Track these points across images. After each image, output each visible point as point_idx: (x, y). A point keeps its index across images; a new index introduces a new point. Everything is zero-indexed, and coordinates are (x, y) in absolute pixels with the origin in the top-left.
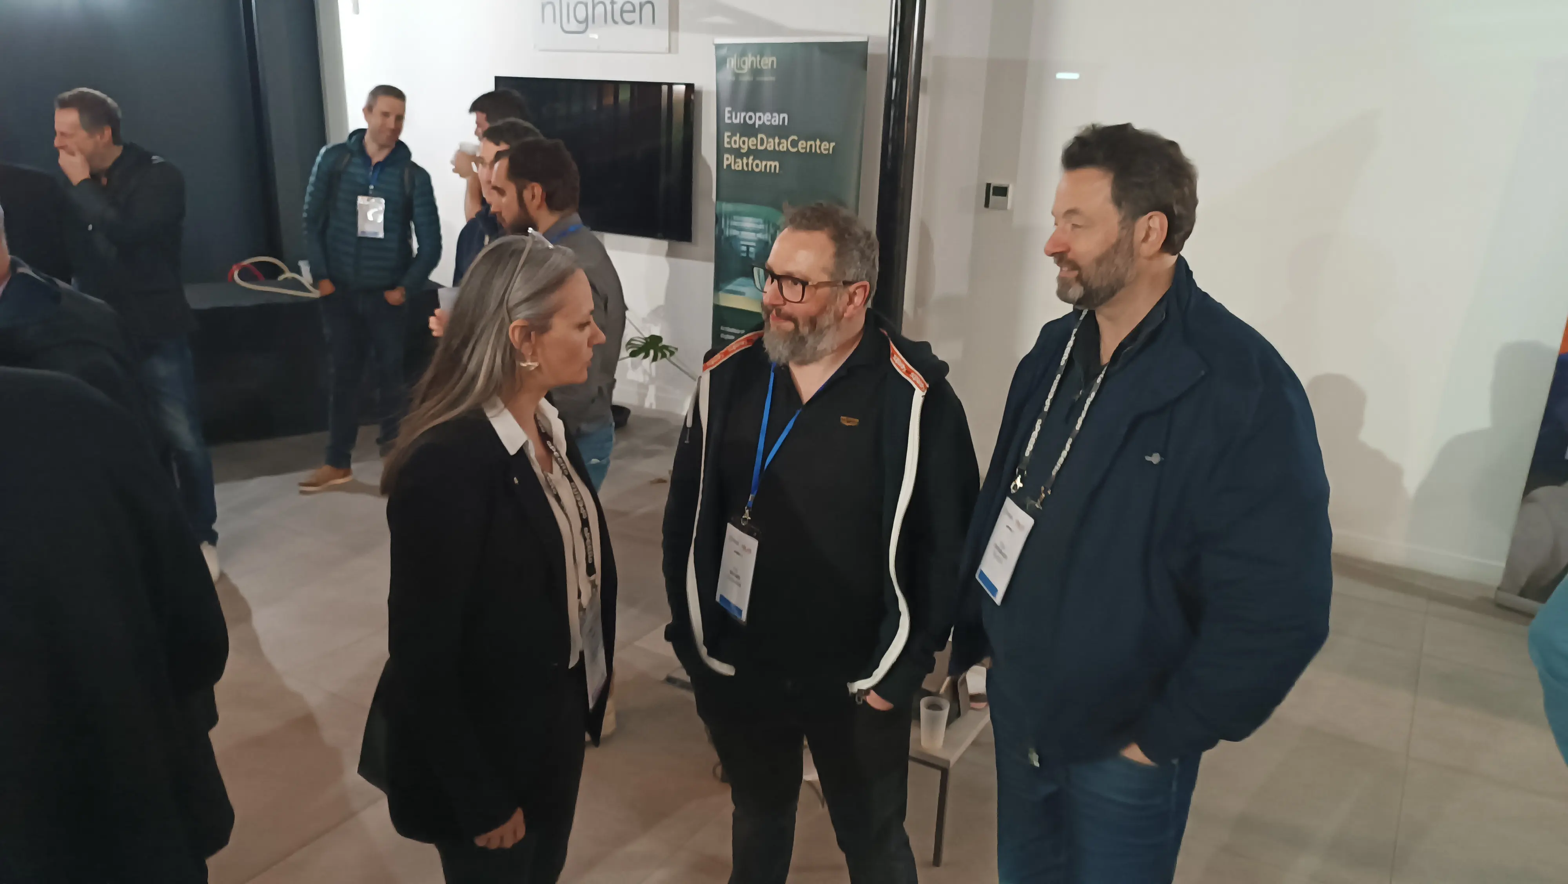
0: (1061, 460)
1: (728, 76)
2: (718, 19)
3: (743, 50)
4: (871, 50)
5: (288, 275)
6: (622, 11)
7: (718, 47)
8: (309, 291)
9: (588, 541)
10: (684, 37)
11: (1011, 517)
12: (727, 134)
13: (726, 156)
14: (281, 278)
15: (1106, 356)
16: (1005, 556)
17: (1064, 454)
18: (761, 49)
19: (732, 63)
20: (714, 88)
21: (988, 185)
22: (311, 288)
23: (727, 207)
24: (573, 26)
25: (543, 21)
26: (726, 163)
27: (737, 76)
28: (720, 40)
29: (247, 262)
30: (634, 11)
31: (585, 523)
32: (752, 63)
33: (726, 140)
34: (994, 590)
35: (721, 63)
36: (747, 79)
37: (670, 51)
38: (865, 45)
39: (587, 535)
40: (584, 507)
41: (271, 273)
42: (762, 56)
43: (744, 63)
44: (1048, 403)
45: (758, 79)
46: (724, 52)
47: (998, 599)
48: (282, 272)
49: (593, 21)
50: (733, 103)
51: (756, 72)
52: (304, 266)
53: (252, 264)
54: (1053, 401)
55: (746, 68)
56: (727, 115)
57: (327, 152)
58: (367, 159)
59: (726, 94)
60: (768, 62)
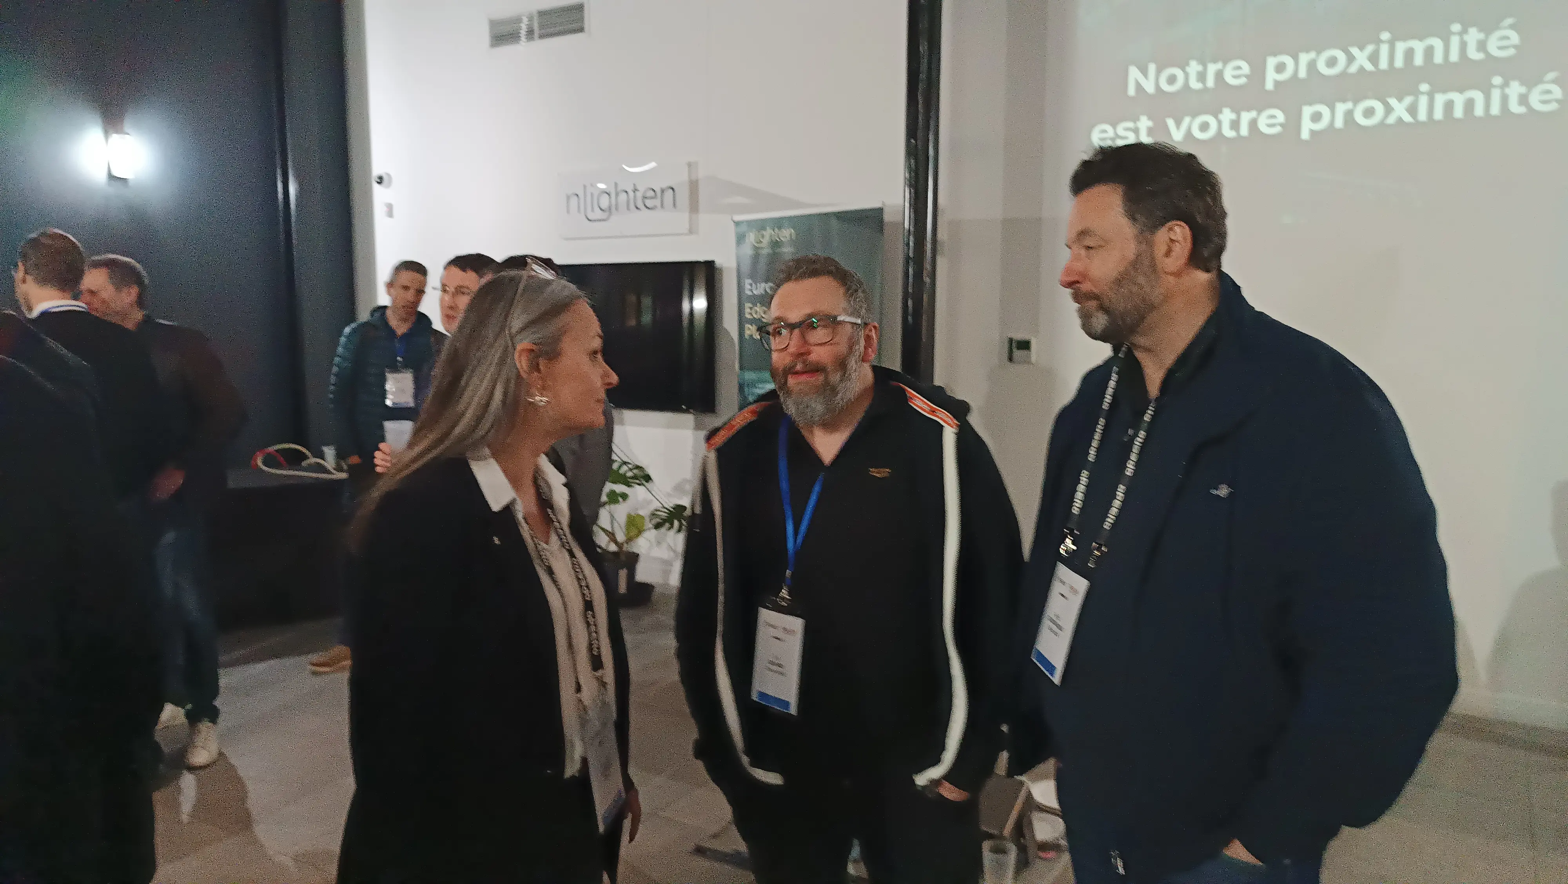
0: (1114, 511)
1: (747, 251)
2: (739, 200)
3: (760, 225)
4: (887, 218)
5: (313, 460)
6: (645, 197)
7: (737, 224)
8: (333, 474)
9: (593, 628)
10: (704, 218)
11: (1063, 583)
12: (748, 305)
13: (748, 326)
14: (304, 464)
15: (1153, 388)
16: (1060, 628)
17: (1117, 503)
18: (778, 223)
19: (751, 238)
20: (733, 264)
21: (1011, 340)
22: (334, 472)
23: (750, 376)
24: (598, 214)
25: (568, 212)
26: (747, 333)
27: (756, 249)
28: (738, 218)
29: (272, 449)
30: (655, 197)
31: (588, 606)
32: (771, 236)
33: (747, 310)
34: (1052, 668)
35: (740, 239)
36: (766, 251)
37: (691, 232)
38: (880, 211)
39: (591, 620)
40: (587, 587)
41: (295, 459)
42: (780, 228)
43: (763, 236)
44: (1092, 452)
45: (778, 250)
46: (744, 228)
47: (1057, 679)
48: (305, 457)
49: (617, 209)
50: (753, 276)
51: (776, 244)
52: (329, 452)
53: (277, 451)
54: (1099, 450)
55: (766, 241)
56: (748, 287)
57: (354, 331)
58: (391, 332)
59: (746, 268)
60: (787, 234)
